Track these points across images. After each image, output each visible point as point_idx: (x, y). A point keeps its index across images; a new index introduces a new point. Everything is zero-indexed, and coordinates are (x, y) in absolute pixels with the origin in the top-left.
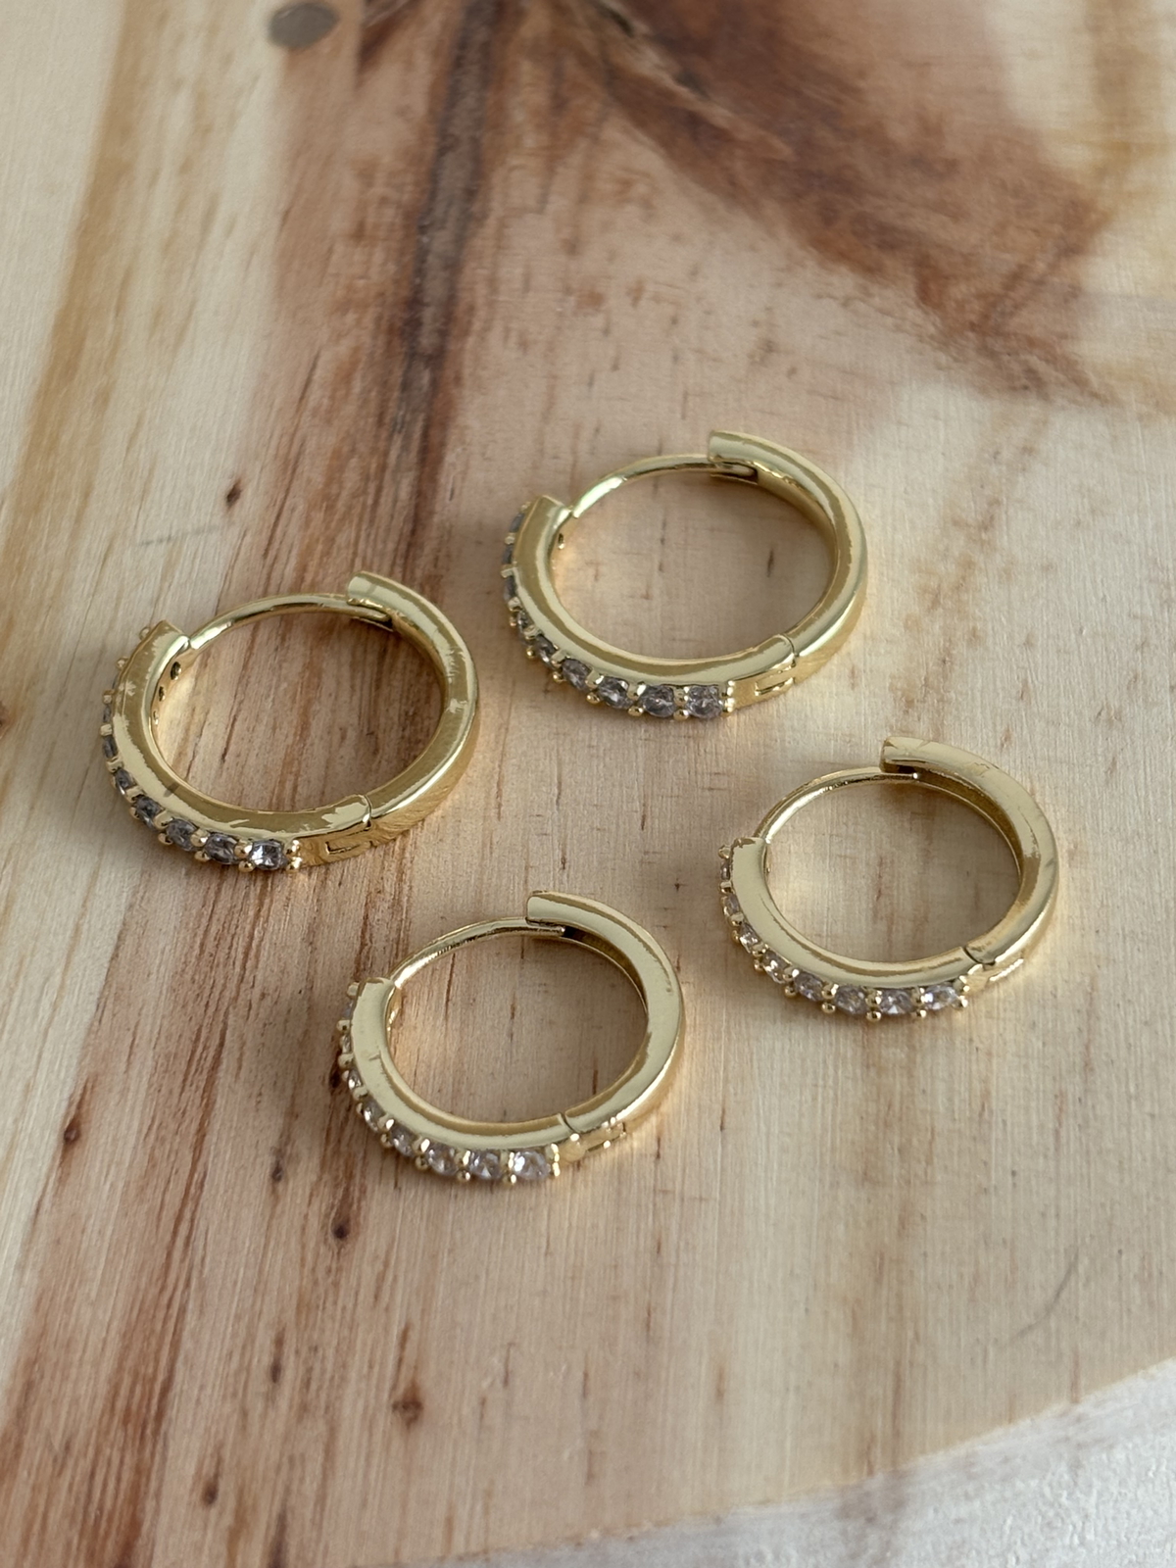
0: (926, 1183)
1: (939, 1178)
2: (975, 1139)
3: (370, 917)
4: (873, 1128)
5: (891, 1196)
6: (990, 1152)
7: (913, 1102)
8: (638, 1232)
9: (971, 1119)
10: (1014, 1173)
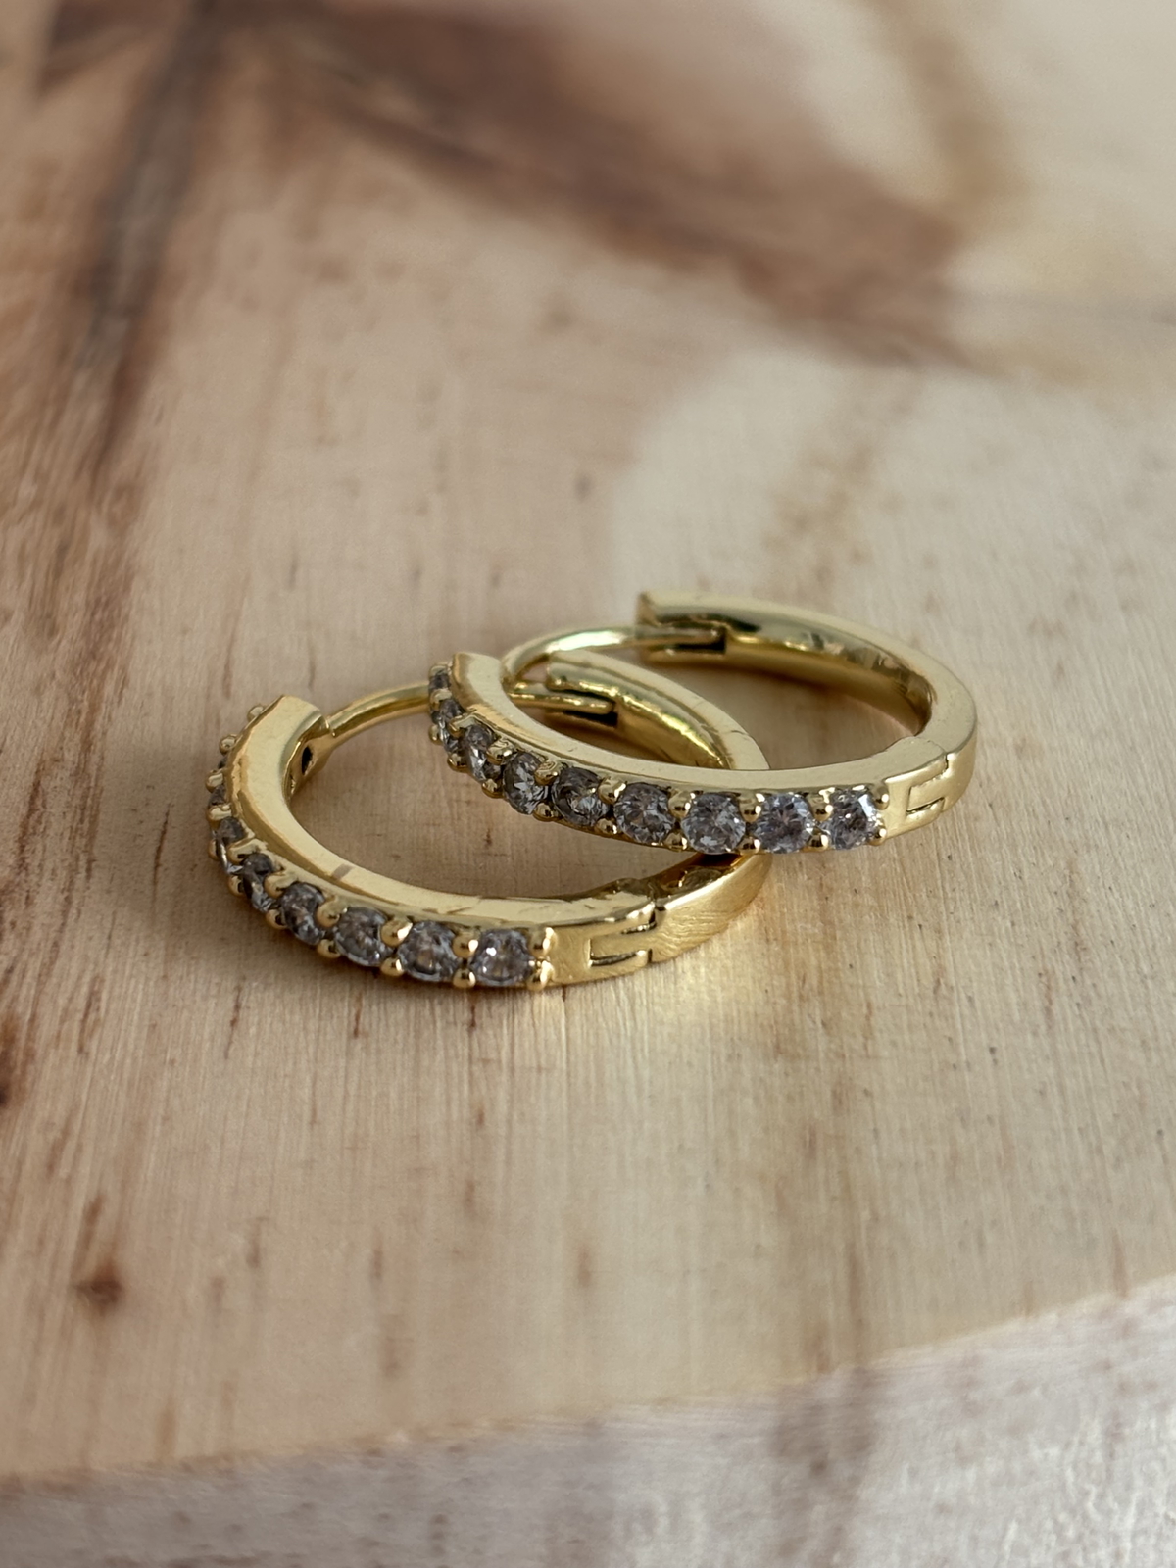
0: (868, 1057)
1: (885, 1053)
2: (931, 1015)
3: (44, 783)
4: (783, 1001)
5: (818, 1070)
6: (954, 1026)
7: (838, 977)
8: (448, 1103)
9: (921, 996)
10: (992, 1050)
